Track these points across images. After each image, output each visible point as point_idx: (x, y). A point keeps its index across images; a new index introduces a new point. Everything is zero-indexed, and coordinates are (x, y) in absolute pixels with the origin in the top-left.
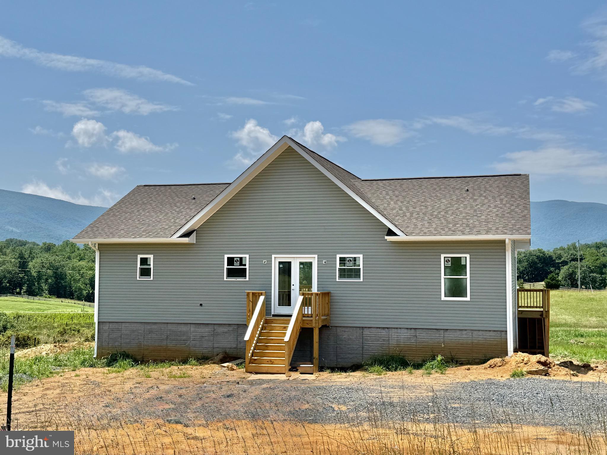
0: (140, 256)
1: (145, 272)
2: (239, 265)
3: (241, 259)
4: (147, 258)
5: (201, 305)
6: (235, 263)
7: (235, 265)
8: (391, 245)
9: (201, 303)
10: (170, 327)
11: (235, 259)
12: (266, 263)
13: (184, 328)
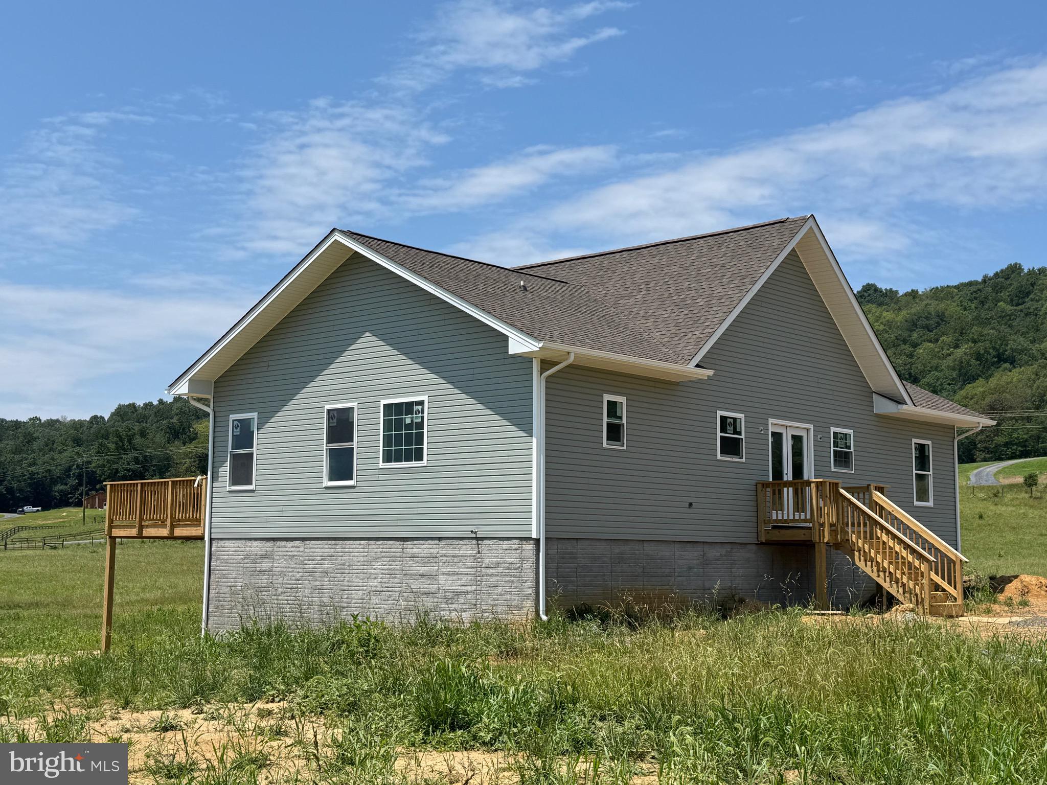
0: (607, 397)
1: (614, 432)
2: (732, 432)
3: (735, 419)
4: (616, 402)
5: (691, 504)
6: (728, 428)
7: (728, 432)
8: (876, 419)
9: (691, 502)
10: (649, 549)
11: (729, 420)
12: (762, 432)
13: (665, 552)
